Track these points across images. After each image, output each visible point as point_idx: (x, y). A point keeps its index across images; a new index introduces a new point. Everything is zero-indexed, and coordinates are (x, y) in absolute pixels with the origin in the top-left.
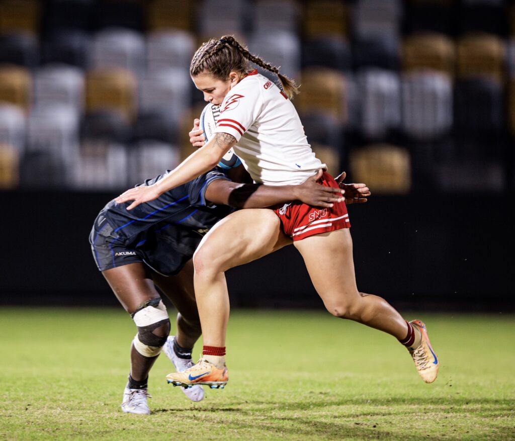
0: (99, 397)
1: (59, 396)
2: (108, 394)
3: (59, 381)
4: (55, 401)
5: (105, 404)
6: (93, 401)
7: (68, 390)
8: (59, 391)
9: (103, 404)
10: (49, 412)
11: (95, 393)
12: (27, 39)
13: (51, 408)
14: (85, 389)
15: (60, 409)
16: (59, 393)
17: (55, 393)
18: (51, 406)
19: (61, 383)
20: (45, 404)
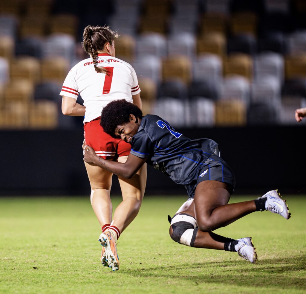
0: (297, 248)
1: (273, 248)
2: (302, 246)
3: (273, 239)
4: (271, 251)
5: (301, 252)
6: (294, 250)
7: (279, 244)
8: (273, 245)
9: (300, 252)
10: (268, 257)
11: (295, 245)
12: (251, 38)
13: (269, 255)
14: (289, 243)
15: (274, 256)
16: (274, 246)
17: (271, 246)
18: (269, 253)
19: (274, 240)
20: (265, 253)
